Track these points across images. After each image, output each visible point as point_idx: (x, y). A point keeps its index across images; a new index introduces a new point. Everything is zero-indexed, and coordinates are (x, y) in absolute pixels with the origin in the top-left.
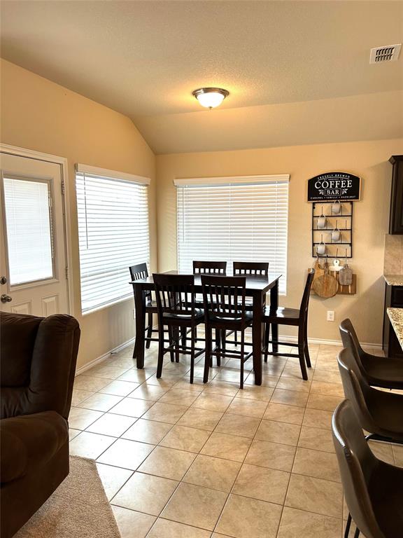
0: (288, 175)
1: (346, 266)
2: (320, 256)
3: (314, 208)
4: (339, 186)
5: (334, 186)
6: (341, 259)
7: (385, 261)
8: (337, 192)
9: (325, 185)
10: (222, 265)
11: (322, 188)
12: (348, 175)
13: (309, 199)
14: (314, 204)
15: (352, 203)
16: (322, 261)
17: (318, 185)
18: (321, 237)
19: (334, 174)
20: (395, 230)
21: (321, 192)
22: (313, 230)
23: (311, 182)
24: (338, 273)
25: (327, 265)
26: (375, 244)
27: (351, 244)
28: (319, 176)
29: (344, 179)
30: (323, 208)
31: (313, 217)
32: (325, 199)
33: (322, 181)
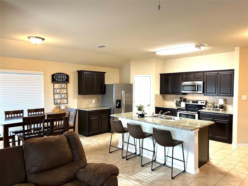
0: (44, 72)
1: (66, 107)
2: (57, 104)
3: (54, 85)
4: (63, 78)
5: (61, 78)
6: (64, 104)
7: (78, 104)
8: (62, 80)
9: (58, 77)
10: (22, 112)
11: (56, 78)
12: (65, 74)
13: (52, 82)
14: (54, 84)
15: (67, 84)
16: (58, 106)
17: (55, 77)
18: (57, 96)
19: (61, 73)
21: (56, 80)
22: (54, 94)
23: (53, 76)
24: (64, 109)
25: (59, 107)
26: (74, 98)
27: (67, 99)
28: (55, 74)
29: (64, 76)
30: (57, 86)
31: (54, 89)
32: (58, 82)
33: (57, 76)
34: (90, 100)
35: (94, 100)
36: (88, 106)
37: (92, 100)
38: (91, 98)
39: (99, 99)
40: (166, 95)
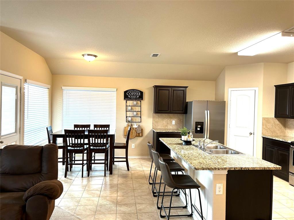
0: (116, 89)
1: (139, 125)
2: (129, 122)
3: (126, 102)
4: (136, 95)
5: (134, 95)
6: (137, 123)
7: (153, 123)
8: (135, 97)
9: (131, 94)
10: (88, 126)
11: (129, 95)
12: (139, 90)
13: (124, 99)
14: (126, 101)
15: (140, 101)
16: (130, 124)
17: (128, 94)
18: (129, 114)
19: (134, 90)
20: (156, 112)
21: (129, 96)
22: (126, 111)
23: (125, 92)
24: (136, 128)
25: (132, 125)
26: (149, 117)
27: (140, 117)
28: (128, 90)
29: (138, 92)
30: (130, 103)
31: (126, 106)
32: (130, 99)
33: (129, 92)
34: (168, 121)
35: (174, 121)
36: (166, 127)
37: (171, 120)
38: (171, 118)
39: (182, 120)
40: (289, 119)
